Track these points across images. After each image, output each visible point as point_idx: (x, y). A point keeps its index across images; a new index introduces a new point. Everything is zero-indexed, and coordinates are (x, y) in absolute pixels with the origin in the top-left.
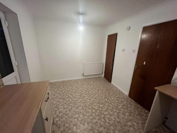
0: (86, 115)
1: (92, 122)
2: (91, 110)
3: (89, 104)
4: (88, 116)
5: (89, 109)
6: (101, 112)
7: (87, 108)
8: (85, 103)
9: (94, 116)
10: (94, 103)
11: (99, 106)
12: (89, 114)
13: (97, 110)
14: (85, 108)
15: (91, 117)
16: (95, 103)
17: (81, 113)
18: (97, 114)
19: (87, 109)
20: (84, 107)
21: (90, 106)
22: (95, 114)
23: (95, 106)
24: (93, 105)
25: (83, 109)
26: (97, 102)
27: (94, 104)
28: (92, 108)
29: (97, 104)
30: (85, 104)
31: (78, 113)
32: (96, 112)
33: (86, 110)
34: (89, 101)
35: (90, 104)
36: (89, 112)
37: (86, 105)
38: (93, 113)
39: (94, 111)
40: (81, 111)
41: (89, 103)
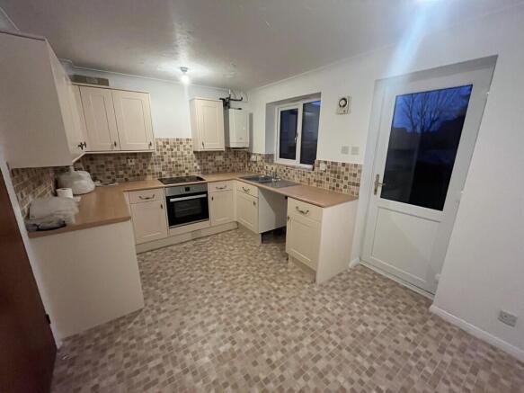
0: (265, 308)
1: (246, 300)
2: (255, 324)
3: (269, 340)
4: (259, 307)
5: (262, 326)
6: (228, 324)
7: (269, 326)
8: (284, 343)
9: (244, 311)
10: (253, 350)
11: (234, 343)
12: (257, 313)
13: (238, 329)
14: (274, 324)
15: (251, 307)
16: (247, 353)
17: (279, 310)
18: (238, 318)
19: (267, 323)
20: (277, 328)
21: (264, 336)
22: (242, 316)
23: (247, 341)
24: (255, 342)
25: (278, 321)
26: (242, 358)
27: (249, 346)
28: (253, 331)
29: (239, 351)
30: (280, 339)
31: (283, 308)
32: (239, 322)
33: (271, 321)
34: (270, 353)
35: (263, 343)
36: (260, 316)
37: (277, 335)
38: (249, 317)
39: (247, 323)
40: (280, 315)
41: (270, 345)
